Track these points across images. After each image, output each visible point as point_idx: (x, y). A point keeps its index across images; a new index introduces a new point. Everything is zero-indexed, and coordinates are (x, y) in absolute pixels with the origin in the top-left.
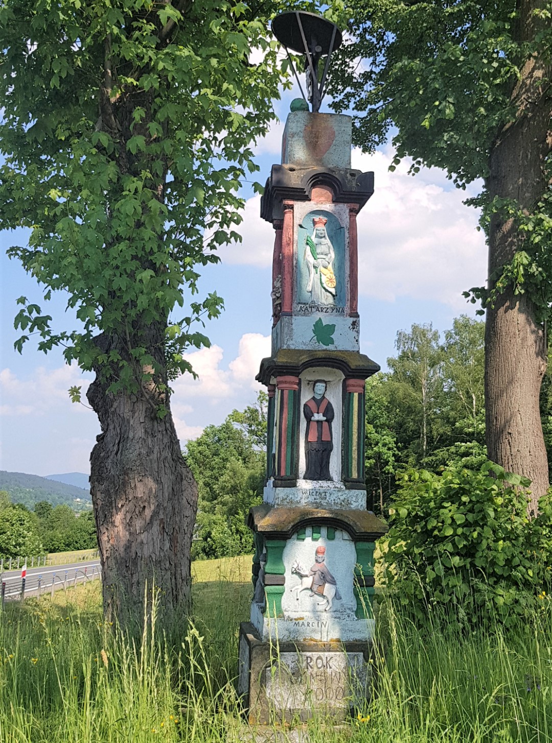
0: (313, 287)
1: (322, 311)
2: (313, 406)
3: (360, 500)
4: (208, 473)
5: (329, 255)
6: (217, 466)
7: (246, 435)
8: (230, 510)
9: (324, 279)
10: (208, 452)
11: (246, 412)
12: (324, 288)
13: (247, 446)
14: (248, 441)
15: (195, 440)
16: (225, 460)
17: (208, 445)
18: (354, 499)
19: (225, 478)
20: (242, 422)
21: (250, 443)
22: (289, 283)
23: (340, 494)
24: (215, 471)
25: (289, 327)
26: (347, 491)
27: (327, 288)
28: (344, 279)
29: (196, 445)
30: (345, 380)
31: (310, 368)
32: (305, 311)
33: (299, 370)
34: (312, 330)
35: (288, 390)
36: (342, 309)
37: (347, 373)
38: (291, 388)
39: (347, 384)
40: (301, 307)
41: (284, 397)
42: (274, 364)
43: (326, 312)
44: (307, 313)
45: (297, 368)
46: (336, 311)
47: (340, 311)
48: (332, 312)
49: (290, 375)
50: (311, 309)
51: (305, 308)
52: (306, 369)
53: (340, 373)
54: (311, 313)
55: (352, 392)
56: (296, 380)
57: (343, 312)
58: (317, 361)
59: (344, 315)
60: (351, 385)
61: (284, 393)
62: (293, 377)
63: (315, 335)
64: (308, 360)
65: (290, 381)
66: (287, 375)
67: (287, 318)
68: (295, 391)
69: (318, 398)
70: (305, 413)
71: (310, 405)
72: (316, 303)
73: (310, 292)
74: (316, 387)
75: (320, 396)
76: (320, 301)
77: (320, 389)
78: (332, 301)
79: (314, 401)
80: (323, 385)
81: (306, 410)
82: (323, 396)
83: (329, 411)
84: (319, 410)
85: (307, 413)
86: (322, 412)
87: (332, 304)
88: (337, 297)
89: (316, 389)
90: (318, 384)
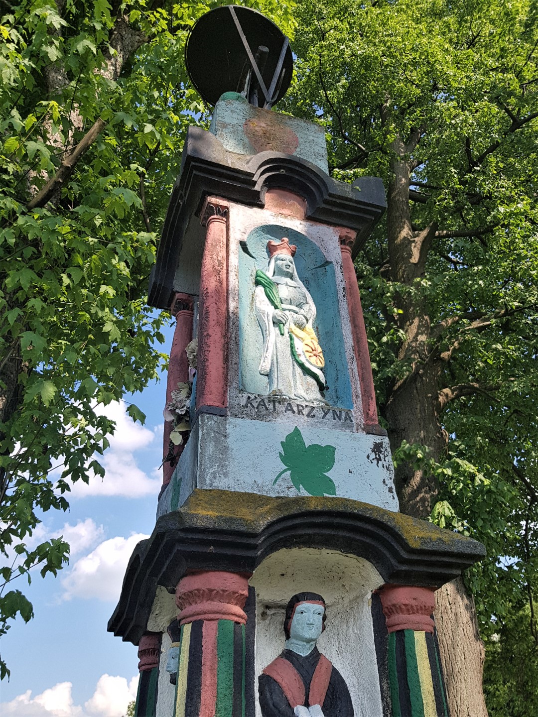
0: (275, 363)
1: (300, 412)
2: (289, 679)
5: (306, 307)
9: (300, 347)
12: (302, 366)
22: (219, 346)
25: (217, 441)
27: (307, 365)
28: (342, 354)
30: (381, 589)
31: (284, 549)
32: (260, 407)
33: (255, 547)
34: (278, 455)
35: (213, 622)
36: (347, 413)
37: (392, 564)
38: (224, 617)
39: (390, 604)
40: (249, 398)
41: (204, 646)
42: (178, 526)
43: (309, 415)
44: (264, 412)
45: (252, 541)
46: (334, 416)
47: (343, 417)
48: (324, 417)
49: (226, 571)
50: (274, 407)
51: (258, 401)
52: (272, 553)
53: (365, 564)
54: (275, 415)
55: (408, 629)
56: (240, 592)
57: (349, 421)
58: (308, 521)
59: (352, 426)
60: (403, 607)
61: (203, 634)
62: (233, 575)
63: (287, 467)
64: (285, 517)
65: (223, 591)
66: (214, 571)
67: (214, 420)
68: (237, 628)
69: (303, 655)
70: (268, 704)
71: (278, 681)
72: (284, 393)
73: (267, 375)
74: (296, 617)
75: (308, 646)
76: (293, 390)
77: (311, 621)
78: (319, 396)
79: (291, 665)
80: (320, 608)
81: (268, 695)
82: (316, 648)
83: (339, 698)
84: (311, 693)
85: (274, 705)
86: (319, 700)
87: (320, 401)
88: (328, 388)
89: (298, 624)
90: (303, 606)
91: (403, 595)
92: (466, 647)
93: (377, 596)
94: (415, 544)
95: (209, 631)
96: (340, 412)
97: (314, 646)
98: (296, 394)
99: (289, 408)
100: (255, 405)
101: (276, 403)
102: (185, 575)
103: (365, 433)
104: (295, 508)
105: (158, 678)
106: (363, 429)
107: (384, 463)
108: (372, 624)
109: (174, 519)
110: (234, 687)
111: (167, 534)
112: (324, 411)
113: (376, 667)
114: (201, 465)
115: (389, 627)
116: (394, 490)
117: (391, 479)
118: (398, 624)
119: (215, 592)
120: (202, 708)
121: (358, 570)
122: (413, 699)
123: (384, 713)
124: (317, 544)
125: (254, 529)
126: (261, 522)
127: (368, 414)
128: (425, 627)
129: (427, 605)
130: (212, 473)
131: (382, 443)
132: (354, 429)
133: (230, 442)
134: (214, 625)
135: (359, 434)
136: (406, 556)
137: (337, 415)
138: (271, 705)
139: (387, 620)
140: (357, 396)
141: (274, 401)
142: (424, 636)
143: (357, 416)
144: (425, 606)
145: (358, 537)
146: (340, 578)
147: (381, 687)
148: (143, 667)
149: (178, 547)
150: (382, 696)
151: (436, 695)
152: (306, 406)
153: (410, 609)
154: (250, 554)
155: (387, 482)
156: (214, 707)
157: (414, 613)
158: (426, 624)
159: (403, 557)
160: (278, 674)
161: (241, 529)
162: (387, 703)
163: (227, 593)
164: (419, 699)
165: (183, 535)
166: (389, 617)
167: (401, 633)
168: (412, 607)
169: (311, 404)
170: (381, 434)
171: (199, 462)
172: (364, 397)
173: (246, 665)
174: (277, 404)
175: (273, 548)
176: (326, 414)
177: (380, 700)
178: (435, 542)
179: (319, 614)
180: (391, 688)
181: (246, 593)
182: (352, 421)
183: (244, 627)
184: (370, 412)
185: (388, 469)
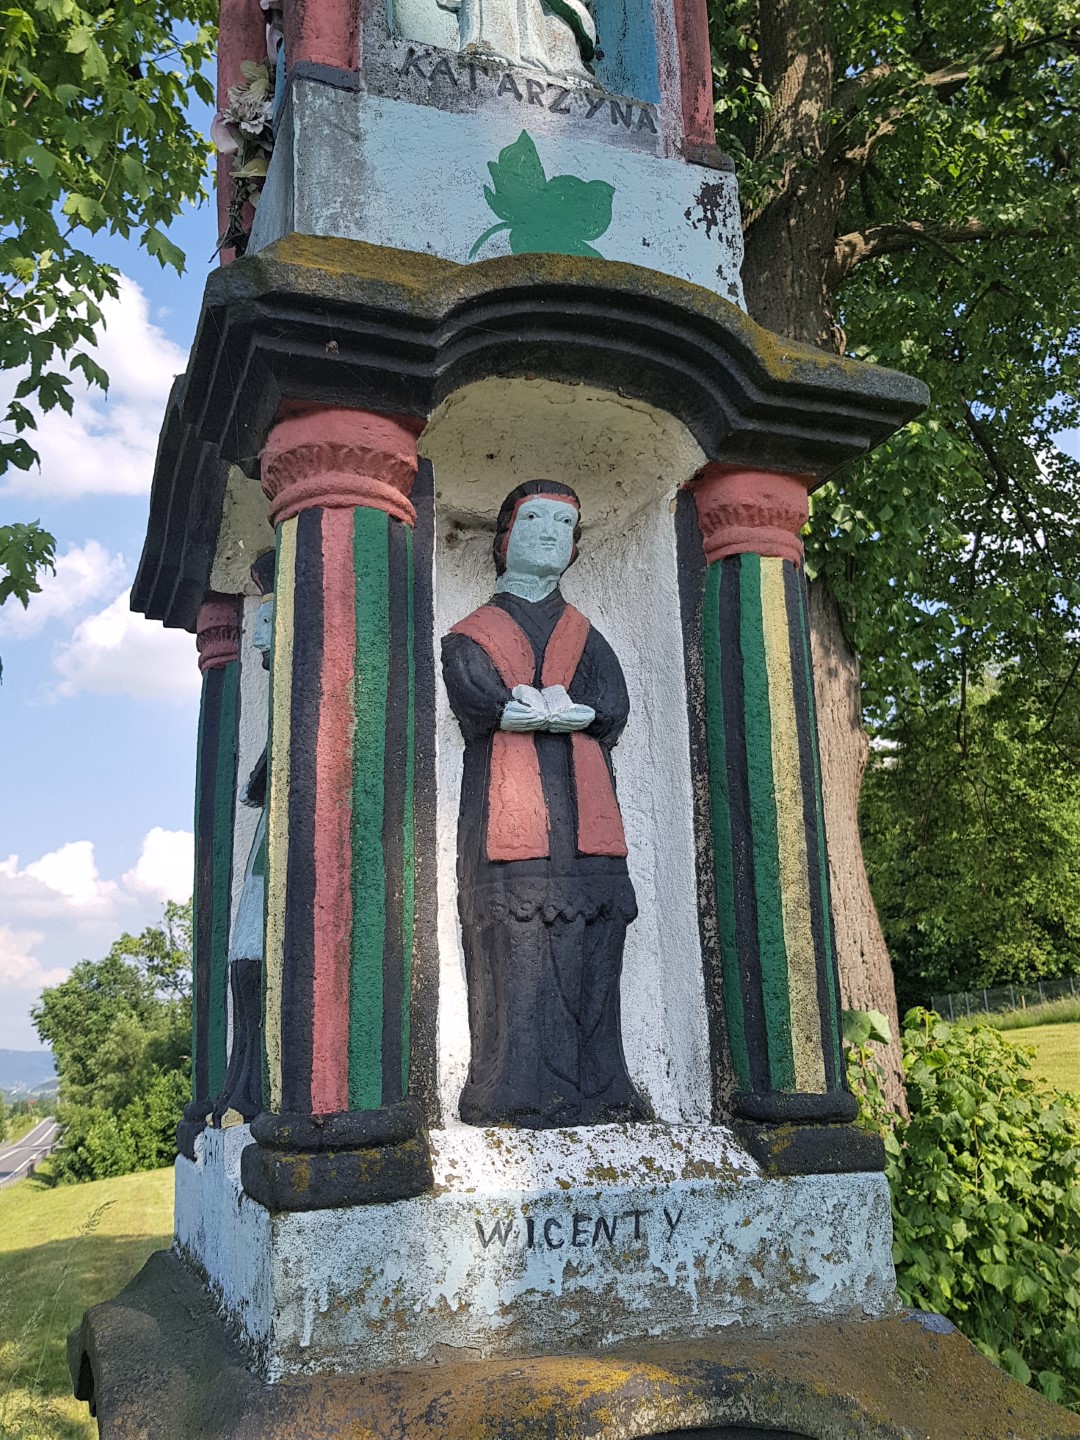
1: (533, 99)
2: (504, 642)
3: (858, 1240)
4: (80, 1040)
6: (94, 1028)
7: (144, 975)
8: (117, 1098)
10: (79, 1007)
11: (143, 936)
13: (146, 993)
14: (149, 984)
15: (55, 986)
16: (110, 1017)
17: (80, 995)
18: (822, 1239)
19: (109, 1047)
20: (137, 954)
21: (150, 987)
23: (732, 1212)
24: (93, 1036)
25: (337, 147)
26: (773, 1192)
29: (58, 994)
30: (699, 477)
31: (493, 381)
32: (439, 77)
33: (429, 355)
34: (482, 191)
35: (344, 511)
36: (644, 110)
37: (726, 419)
38: (367, 501)
39: (714, 505)
40: (412, 51)
41: (326, 555)
42: (254, 290)
43: (554, 108)
44: (449, 91)
45: (422, 339)
46: (613, 114)
47: (635, 119)
48: (590, 115)
49: (366, 410)
50: (473, 79)
51: (435, 62)
52: (468, 382)
53: (668, 427)
54: (475, 98)
55: (748, 553)
56: (401, 456)
57: (648, 130)
58: (548, 310)
59: (655, 143)
60: (742, 510)
61: (324, 533)
62: (382, 421)
63: (500, 221)
64: (496, 291)
65: (363, 449)
66: (343, 408)
67: (328, 98)
68: (394, 528)
69: (531, 601)
70: (459, 680)
71: (481, 641)
72: (497, 50)
73: (455, 11)
74: (519, 527)
75: (542, 583)
76: (518, 47)
77: (550, 533)
78: (579, 65)
79: (508, 616)
80: (567, 508)
81: (461, 665)
82: (557, 591)
83: (603, 679)
84: (546, 666)
85: (472, 681)
86: (561, 678)
87: (583, 78)
88: (601, 55)
89: (523, 539)
90: (534, 503)
91: (744, 488)
92: (834, 741)
93: (688, 495)
94: (779, 372)
95: (335, 530)
96: (629, 107)
97: (553, 586)
98: (526, 57)
99: (508, 86)
100: (427, 70)
101: (478, 71)
102: (277, 421)
103: (683, 160)
104: (520, 275)
105: (239, 677)
106: (681, 152)
107: (723, 231)
108: (675, 545)
109: (244, 274)
110: (391, 632)
111: (230, 310)
112: (591, 102)
113: (679, 623)
114: (302, 197)
115: (709, 552)
116: (740, 291)
117: (735, 265)
118: (729, 544)
119: (346, 450)
120: (327, 666)
121: (652, 444)
122: (748, 674)
123: (689, 702)
124: (568, 372)
125: (427, 310)
126: (444, 297)
127: (692, 119)
128: (783, 550)
129: (793, 509)
130: (328, 218)
131: (720, 187)
132: (660, 149)
133: (369, 148)
134: (345, 517)
135: (669, 161)
136: (757, 397)
137: (621, 113)
138: (467, 681)
139: (706, 540)
140: (670, 73)
141: (471, 66)
142: (780, 567)
143: (668, 120)
144: (787, 512)
145: (659, 359)
146: (612, 467)
147: (687, 659)
148: (209, 663)
149: (258, 342)
150: (687, 674)
151: (795, 671)
152: (549, 85)
153: (755, 515)
154: (421, 371)
155: (726, 272)
156: (351, 663)
157: (762, 524)
158: (787, 545)
159: (752, 401)
160: (480, 630)
161: (399, 308)
162: (695, 685)
163: (369, 456)
164: (762, 675)
165: (265, 311)
166: (711, 532)
167: (734, 559)
168: (760, 510)
169: (561, 83)
170: (720, 167)
171: (296, 190)
172: (686, 80)
173: (415, 603)
174: (479, 75)
175: (470, 370)
176: (595, 108)
177: (683, 681)
178: (825, 370)
179: (567, 521)
180: (706, 659)
181: (412, 461)
182: (655, 131)
183: (410, 533)
184: (697, 115)
185: (730, 244)
